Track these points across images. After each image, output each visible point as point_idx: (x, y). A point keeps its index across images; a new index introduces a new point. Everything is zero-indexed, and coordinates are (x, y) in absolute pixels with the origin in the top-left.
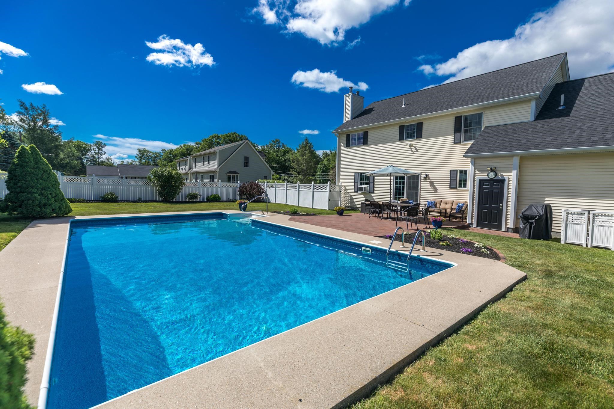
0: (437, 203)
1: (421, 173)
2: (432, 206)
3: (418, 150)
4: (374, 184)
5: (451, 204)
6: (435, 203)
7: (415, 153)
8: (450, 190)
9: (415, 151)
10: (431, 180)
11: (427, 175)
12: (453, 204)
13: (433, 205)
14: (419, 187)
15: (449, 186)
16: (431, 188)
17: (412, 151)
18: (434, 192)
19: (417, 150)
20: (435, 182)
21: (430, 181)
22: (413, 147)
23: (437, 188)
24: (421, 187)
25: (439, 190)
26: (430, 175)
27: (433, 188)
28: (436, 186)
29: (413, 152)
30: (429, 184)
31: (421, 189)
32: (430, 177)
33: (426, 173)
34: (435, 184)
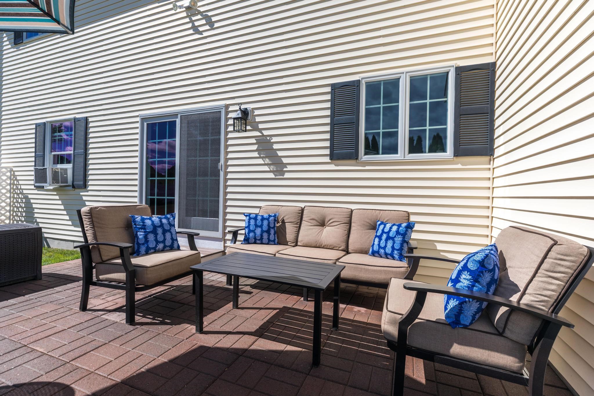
0: (283, 222)
1: (227, 106)
2: (265, 236)
3: (216, 25)
4: (86, 160)
5: (345, 227)
6: (276, 220)
7: (205, 34)
8: (332, 167)
9: (208, 27)
10: (260, 130)
11: (245, 113)
12: (350, 223)
13: (268, 232)
14: (222, 161)
15: (328, 152)
16: (260, 161)
17: (195, 29)
18: (272, 175)
19: (210, 23)
20: (274, 139)
21: (257, 134)
22: (199, 17)
23: (285, 161)
24: (227, 160)
25: (290, 168)
26: (257, 112)
27: (267, 161)
28: (280, 153)
29: (201, 33)
30: (255, 147)
31: (227, 166)
32: (258, 119)
33: (243, 107)
34: (275, 146)
